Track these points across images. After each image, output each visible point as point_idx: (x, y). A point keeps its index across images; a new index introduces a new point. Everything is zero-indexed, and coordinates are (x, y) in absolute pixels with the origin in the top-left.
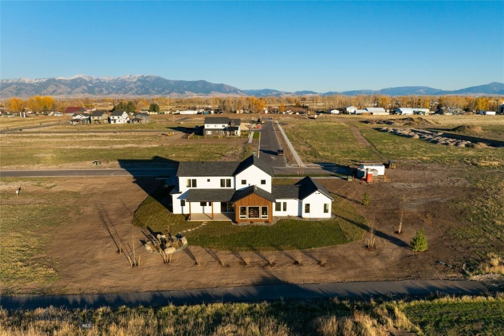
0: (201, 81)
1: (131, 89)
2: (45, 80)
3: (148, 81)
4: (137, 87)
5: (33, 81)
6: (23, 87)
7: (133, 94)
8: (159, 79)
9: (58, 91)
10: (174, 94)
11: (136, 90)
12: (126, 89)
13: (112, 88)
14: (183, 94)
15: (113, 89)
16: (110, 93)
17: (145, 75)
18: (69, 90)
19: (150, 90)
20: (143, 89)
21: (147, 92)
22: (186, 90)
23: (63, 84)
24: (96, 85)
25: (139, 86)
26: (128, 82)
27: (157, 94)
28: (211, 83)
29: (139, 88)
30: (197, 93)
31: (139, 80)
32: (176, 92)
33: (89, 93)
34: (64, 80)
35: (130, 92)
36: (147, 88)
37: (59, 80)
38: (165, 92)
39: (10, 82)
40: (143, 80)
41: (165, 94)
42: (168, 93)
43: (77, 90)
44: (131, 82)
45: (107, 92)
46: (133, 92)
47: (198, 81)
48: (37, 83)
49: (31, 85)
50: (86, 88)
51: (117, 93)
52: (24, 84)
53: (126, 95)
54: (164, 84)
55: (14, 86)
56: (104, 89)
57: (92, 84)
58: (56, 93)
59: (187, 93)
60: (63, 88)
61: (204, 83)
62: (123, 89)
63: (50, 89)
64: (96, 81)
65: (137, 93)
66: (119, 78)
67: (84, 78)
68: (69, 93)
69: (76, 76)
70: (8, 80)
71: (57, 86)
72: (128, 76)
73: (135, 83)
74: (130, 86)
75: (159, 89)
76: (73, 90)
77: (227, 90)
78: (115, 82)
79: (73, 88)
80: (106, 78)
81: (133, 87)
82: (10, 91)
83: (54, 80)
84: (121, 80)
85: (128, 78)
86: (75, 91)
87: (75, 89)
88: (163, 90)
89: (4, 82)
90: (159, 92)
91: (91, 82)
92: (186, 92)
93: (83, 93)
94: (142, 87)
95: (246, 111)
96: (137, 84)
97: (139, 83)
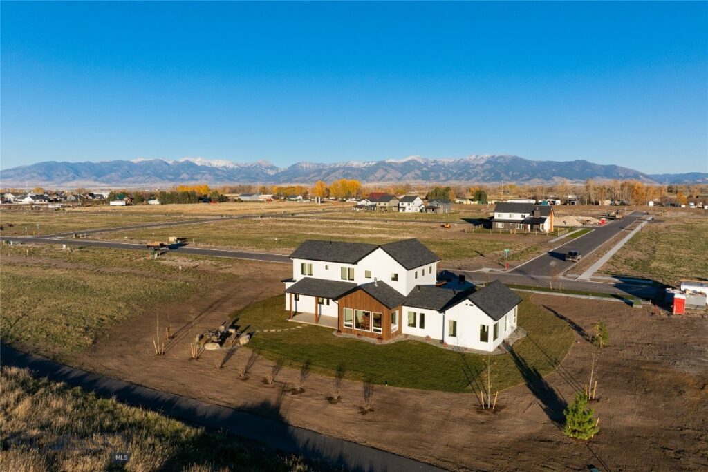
0: (579, 161)
1: (477, 174)
2: (373, 163)
3: (501, 164)
4: (485, 171)
5: (362, 165)
6: (350, 172)
7: (478, 181)
8: (516, 161)
9: (387, 177)
10: (537, 180)
11: (482, 175)
12: (469, 174)
13: (451, 173)
14: (550, 181)
15: (454, 174)
16: (448, 179)
17: (497, 155)
18: (399, 175)
19: (502, 175)
20: (493, 174)
21: (497, 178)
22: (554, 174)
23: (393, 168)
24: (432, 170)
25: (487, 170)
26: (473, 165)
27: (510, 181)
28: (594, 165)
29: (487, 173)
30: (571, 179)
31: (488, 162)
32: (539, 178)
33: (422, 180)
34: (395, 163)
35: (475, 178)
36: (498, 173)
37: (390, 163)
38: (524, 178)
39: (338, 166)
40: (493, 162)
41: (523, 180)
42: (528, 180)
43: (409, 175)
44: (477, 165)
45: (444, 179)
46: (479, 178)
47: (575, 162)
48: (365, 167)
49: (359, 170)
50: (419, 173)
51: (457, 180)
52: (352, 169)
53: (470, 181)
54: (523, 167)
55: (341, 171)
56: (441, 175)
57: (427, 167)
58: (384, 179)
59: (557, 179)
60: (393, 174)
61: (584, 165)
62: (466, 174)
63: (378, 175)
64: (433, 164)
65: (483, 179)
66: (462, 159)
67: (418, 160)
68: (399, 179)
69: (410, 158)
70: (335, 164)
71: (386, 170)
72: (474, 157)
73: (482, 166)
74: (475, 170)
75: (515, 174)
76: (404, 175)
77: (621, 174)
78: (456, 165)
79: (404, 172)
80: (445, 160)
81: (479, 171)
82: (336, 177)
83: (383, 163)
84: (465, 163)
85: (474, 160)
86: (406, 176)
87: (406, 174)
88: (521, 176)
89: (332, 166)
90: (514, 178)
91: (426, 165)
92: (554, 177)
93: (415, 179)
94: (491, 171)
95: (616, 202)
96: (485, 168)
97: (488, 166)
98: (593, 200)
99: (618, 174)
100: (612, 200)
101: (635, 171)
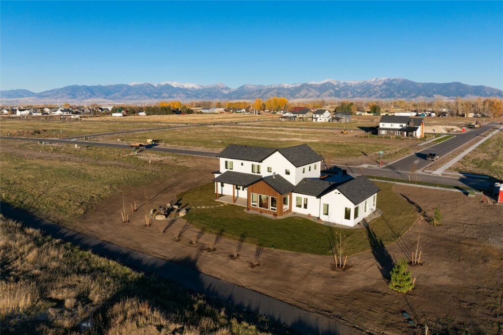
0: (454, 83)
1: (375, 93)
2: (299, 85)
3: (394, 84)
4: (381, 91)
5: (291, 86)
6: (282, 91)
7: (377, 98)
8: (405, 82)
9: (309, 95)
10: (421, 97)
11: (380, 93)
12: (370, 92)
13: (357, 92)
14: (431, 98)
15: (358, 93)
16: (354, 96)
17: (392, 78)
18: (318, 93)
19: (395, 93)
20: (388, 93)
21: (391, 95)
22: (435, 93)
23: (314, 88)
24: (343, 89)
25: (384, 89)
26: (373, 86)
27: (401, 98)
28: (466, 85)
29: (384, 92)
30: (448, 96)
31: (385, 83)
32: (423, 95)
33: (335, 97)
34: (315, 85)
35: (374, 95)
36: (392, 91)
37: (311, 84)
38: (411, 96)
39: (273, 87)
40: (389, 84)
41: (411, 97)
42: (414, 97)
43: (325, 93)
44: (377, 86)
45: (351, 96)
46: (378, 95)
47: (452, 83)
48: (292, 88)
49: (288, 89)
50: (332, 91)
51: (361, 97)
52: (283, 89)
53: (370, 98)
54: (411, 87)
55: (276, 90)
56: (349, 93)
57: (339, 88)
58: (306, 97)
59: (436, 96)
60: (313, 92)
61: (458, 85)
62: (368, 93)
63: (302, 93)
64: (343, 85)
65: (381, 96)
66: (365, 82)
67: (332, 82)
68: (318, 96)
69: (326, 81)
70: (271, 86)
71: (308, 90)
72: (374, 80)
73: (380, 86)
74: (375, 90)
75: (404, 93)
76: (321, 93)
77: (488, 93)
78: (361, 86)
79: (322, 92)
80: (352, 82)
81: (378, 91)
82: (272, 95)
83: (306, 85)
84: (367, 84)
85: (374, 82)
86: (323, 94)
87: (323, 92)
88: (409, 94)
89: (269, 87)
90: (404, 95)
91: (338, 86)
92: (435, 95)
93: (329, 96)
94: (386, 90)
95: (478, 115)
96: (382, 88)
97: (385, 87)
98: (460, 113)
99: (485, 93)
100: (475, 113)
101: (499, 90)
